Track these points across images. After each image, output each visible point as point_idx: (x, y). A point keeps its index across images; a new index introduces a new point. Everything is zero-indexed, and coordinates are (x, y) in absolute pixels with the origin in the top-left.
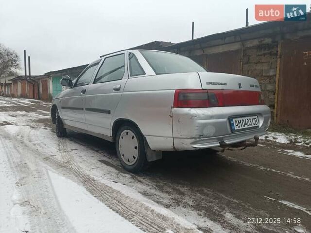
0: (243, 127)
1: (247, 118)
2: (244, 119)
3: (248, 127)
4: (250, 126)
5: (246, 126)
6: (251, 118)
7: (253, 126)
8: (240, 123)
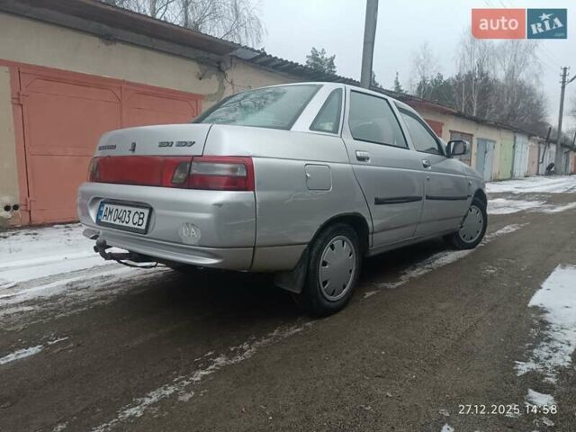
0: (112, 222)
1: (124, 208)
2: (120, 208)
3: (121, 224)
4: (124, 224)
5: (118, 220)
6: (134, 210)
7: (130, 225)
8: (111, 213)
